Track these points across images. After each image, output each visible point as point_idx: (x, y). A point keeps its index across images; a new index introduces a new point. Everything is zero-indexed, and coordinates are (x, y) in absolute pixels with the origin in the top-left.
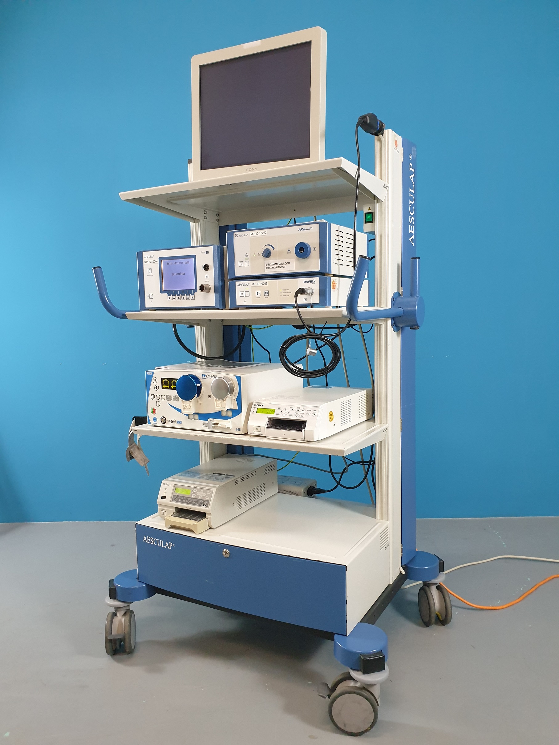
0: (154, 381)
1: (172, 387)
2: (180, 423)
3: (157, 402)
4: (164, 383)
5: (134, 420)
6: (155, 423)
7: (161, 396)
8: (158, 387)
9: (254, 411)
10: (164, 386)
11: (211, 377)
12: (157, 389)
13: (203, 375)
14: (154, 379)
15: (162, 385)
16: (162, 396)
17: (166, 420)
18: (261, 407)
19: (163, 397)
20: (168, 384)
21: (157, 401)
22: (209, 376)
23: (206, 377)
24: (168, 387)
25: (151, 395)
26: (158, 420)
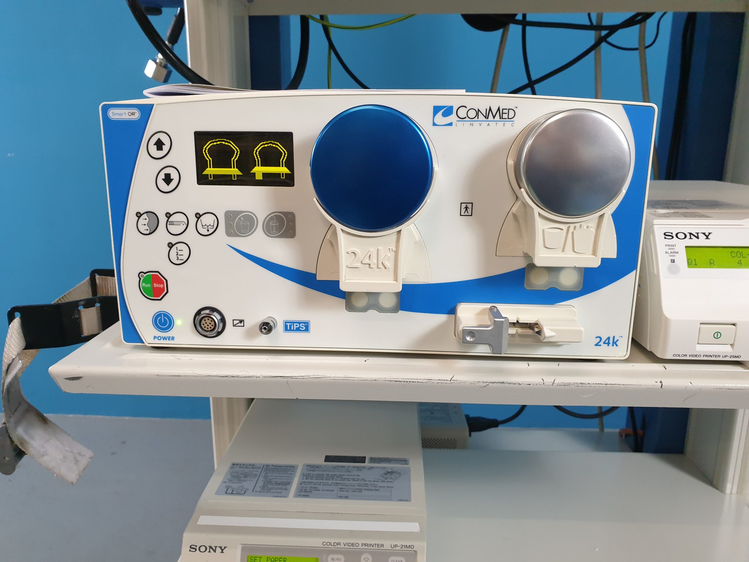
0: (153, 149)
1: (259, 171)
2: (298, 330)
3: (171, 245)
4: (208, 158)
5: (16, 322)
6: (165, 338)
7: (193, 220)
8: (174, 175)
9: (673, 261)
10: (210, 171)
11: (481, 117)
12: (173, 184)
13: (436, 109)
14: (154, 140)
15: (201, 164)
16: (198, 216)
17: (223, 320)
18: (702, 241)
19: (208, 220)
20: (235, 158)
21: (174, 240)
22: (472, 114)
23: (452, 118)
24: (234, 171)
25: (139, 215)
26: (178, 322)
